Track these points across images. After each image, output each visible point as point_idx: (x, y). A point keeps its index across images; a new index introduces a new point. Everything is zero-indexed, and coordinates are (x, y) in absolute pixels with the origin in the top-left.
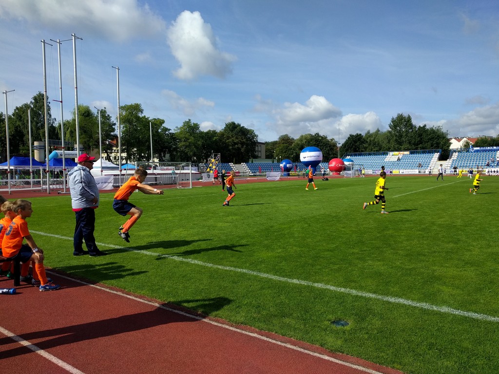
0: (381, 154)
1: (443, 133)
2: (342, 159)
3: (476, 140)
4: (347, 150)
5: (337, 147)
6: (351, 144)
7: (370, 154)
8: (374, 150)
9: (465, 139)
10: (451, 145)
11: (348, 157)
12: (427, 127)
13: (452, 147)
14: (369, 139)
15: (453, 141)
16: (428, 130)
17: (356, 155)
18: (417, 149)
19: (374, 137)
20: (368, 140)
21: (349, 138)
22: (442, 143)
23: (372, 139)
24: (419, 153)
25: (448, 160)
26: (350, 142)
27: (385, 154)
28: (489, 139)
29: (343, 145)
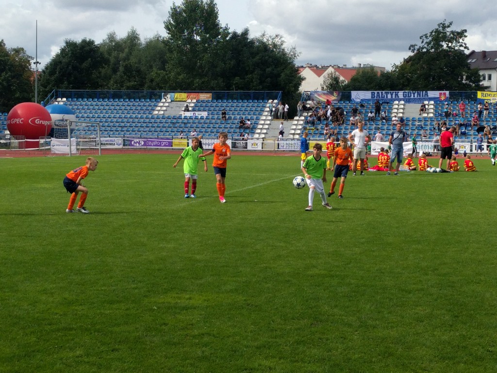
0: (145, 97)
1: (284, 54)
2: (45, 106)
3: (354, 73)
4: (58, 82)
5: (32, 73)
6: (68, 64)
7: (116, 96)
8: (128, 84)
9: (331, 70)
10: (303, 83)
11: (61, 102)
12: (251, 36)
13: (304, 88)
14: (114, 54)
15: (306, 73)
16: (252, 42)
17: (80, 96)
18: (228, 87)
19: (126, 50)
20: (112, 60)
21: (63, 50)
22: (283, 75)
23: (122, 55)
24: (233, 99)
25: (296, 118)
26: (65, 60)
27: (155, 95)
28: (379, 74)
29: (46, 68)
